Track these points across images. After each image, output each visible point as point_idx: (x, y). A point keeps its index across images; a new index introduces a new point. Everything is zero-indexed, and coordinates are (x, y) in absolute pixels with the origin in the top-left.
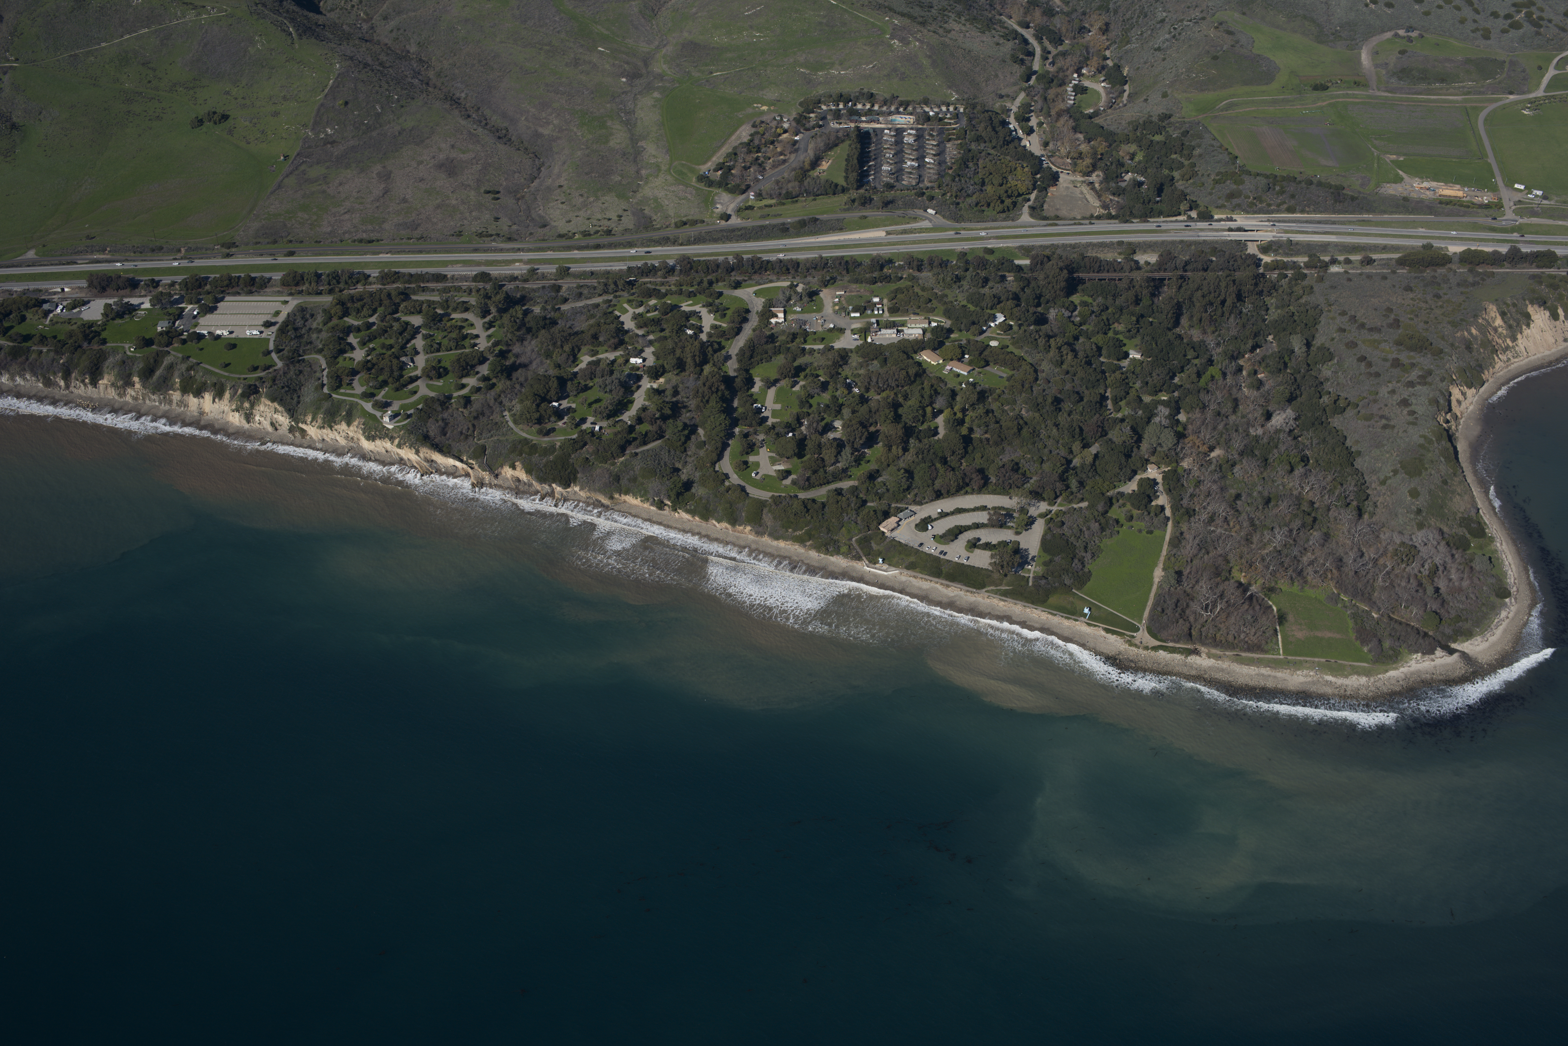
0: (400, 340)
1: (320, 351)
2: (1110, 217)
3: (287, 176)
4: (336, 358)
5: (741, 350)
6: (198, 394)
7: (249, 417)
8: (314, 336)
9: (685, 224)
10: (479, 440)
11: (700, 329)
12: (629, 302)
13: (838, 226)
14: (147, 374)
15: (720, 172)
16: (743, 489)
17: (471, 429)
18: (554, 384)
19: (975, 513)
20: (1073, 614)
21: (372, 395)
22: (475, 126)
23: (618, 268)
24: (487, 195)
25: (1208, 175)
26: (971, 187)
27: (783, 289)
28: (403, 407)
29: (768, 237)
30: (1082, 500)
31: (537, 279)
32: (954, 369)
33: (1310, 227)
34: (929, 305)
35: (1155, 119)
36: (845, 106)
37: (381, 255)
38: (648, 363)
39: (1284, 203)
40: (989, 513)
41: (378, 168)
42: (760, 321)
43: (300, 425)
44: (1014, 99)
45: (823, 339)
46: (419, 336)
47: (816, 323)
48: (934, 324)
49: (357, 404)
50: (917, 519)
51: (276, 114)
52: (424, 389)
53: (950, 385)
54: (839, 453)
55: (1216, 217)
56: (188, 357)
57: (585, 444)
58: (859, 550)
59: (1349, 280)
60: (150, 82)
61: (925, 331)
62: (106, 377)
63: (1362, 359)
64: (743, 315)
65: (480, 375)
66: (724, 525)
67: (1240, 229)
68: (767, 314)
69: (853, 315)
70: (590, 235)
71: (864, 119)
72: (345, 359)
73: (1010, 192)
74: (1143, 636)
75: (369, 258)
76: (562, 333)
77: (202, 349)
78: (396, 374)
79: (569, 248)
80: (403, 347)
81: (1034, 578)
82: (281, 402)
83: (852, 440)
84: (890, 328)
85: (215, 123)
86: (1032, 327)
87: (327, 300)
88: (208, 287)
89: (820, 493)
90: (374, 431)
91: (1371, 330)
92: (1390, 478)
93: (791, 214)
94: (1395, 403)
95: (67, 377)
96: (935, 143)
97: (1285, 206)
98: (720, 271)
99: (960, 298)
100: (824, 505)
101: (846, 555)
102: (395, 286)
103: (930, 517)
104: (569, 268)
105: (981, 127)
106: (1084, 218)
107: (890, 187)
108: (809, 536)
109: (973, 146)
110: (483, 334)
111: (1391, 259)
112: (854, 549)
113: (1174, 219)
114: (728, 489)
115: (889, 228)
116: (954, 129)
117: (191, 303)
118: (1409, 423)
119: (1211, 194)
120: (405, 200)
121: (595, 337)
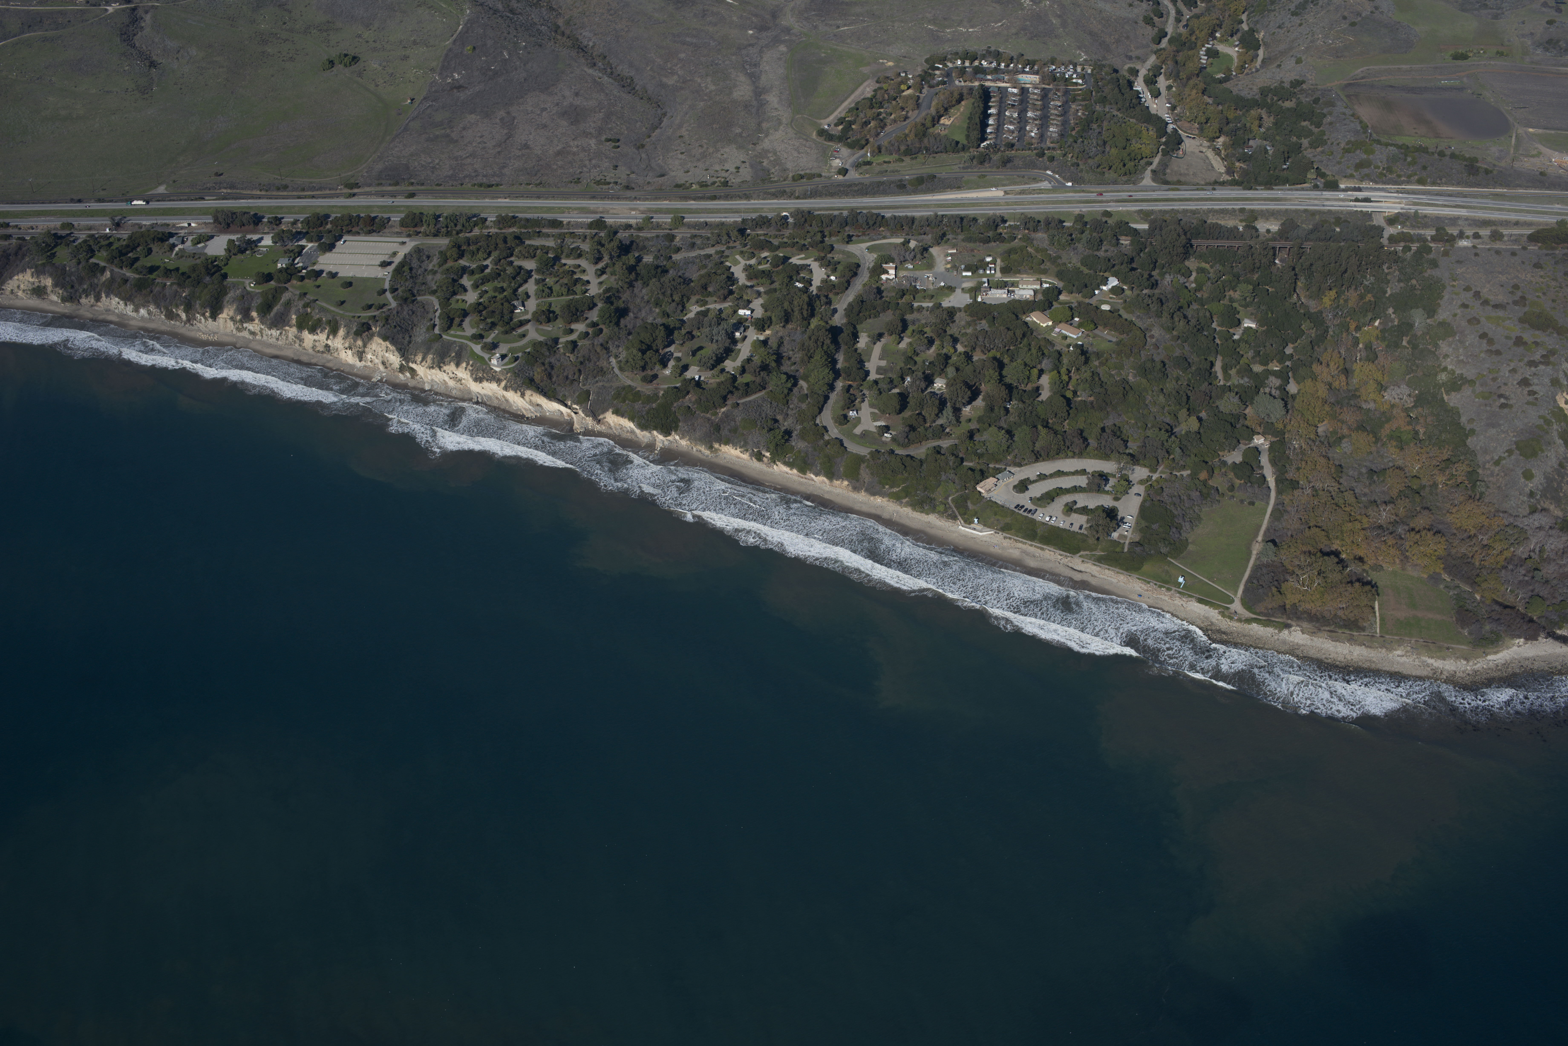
0: (513, 285)
1: (434, 292)
2: (1234, 183)
3: (413, 119)
4: (449, 299)
5: (850, 305)
6: (313, 330)
7: (361, 355)
8: (430, 277)
9: (802, 177)
10: (584, 385)
11: (809, 282)
12: (742, 253)
13: (956, 185)
14: (265, 309)
15: (840, 127)
16: (841, 443)
17: (577, 374)
18: (661, 333)
19: (1075, 477)
20: (1166, 582)
21: (481, 337)
22: (600, 75)
23: (732, 220)
24: (608, 143)
25: (1338, 144)
26: (1094, 149)
27: (895, 246)
28: (511, 350)
29: (885, 193)
30: (1184, 468)
31: (652, 228)
32: (1063, 331)
33: (1441, 200)
34: (1042, 267)
35: (1287, 85)
36: (971, 63)
37: (499, 200)
38: (756, 315)
39: (1415, 174)
40: (1088, 478)
41: (502, 113)
42: (870, 277)
43: (411, 365)
44: (1144, 62)
45: (932, 297)
46: (531, 281)
47: (928, 279)
48: (1046, 286)
49: (467, 346)
50: (1015, 480)
51: (405, 58)
52: (534, 334)
53: (1058, 348)
54: (941, 410)
55: (1342, 186)
56: (305, 294)
57: (688, 393)
58: (955, 509)
59: (1476, 255)
60: (285, 23)
61: (1035, 291)
62: (226, 311)
63: (1484, 336)
64: (854, 270)
65: (588, 321)
66: (822, 478)
67: (1367, 200)
68: (878, 270)
69: (964, 274)
70: (707, 186)
71: (989, 77)
72: (458, 300)
73: (1133, 155)
74: (1237, 606)
75: (487, 202)
76: (672, 282)
77: (318, 287)
78: (506, 318)
79: (686, 198)
80: (516, 290)
81: (1130, 543)
82: (393, 342)
83: (954, 398)
84: (1001, 288)
85: (346, 65)
86: (1145, 291)
87: (443, 242)
88: (329, 226)
89: (920, 451)
90: (482, 374)
91: (1496, 306)
92: (1504, 458)
93: (909, 169)
94: (1515, 382)
95: (188, 308)
96: (1059, 104)
97: (1416, 177)
98: (834, 225)
99: (1074, 261)
100: (921, 462)
101: (942, 514)
102: (511, 230)
103: (1028, 479)
104: (683, 218)
105: (1107, 90)
106: (1207, 184)
107: (1011, 146)
108: (906, 493)
109: (1098, 108)
110: (594, 281)
111: (1522, 235)
112: (950, 507)
113: (1299, 186)
114: (827, 443)
115: (1007, 188)
116: (1080, 90)
117: (312, 241)
118: (1528, 403)
119: (1339, 163)
120: (526, 146)
121: (705, 287)
